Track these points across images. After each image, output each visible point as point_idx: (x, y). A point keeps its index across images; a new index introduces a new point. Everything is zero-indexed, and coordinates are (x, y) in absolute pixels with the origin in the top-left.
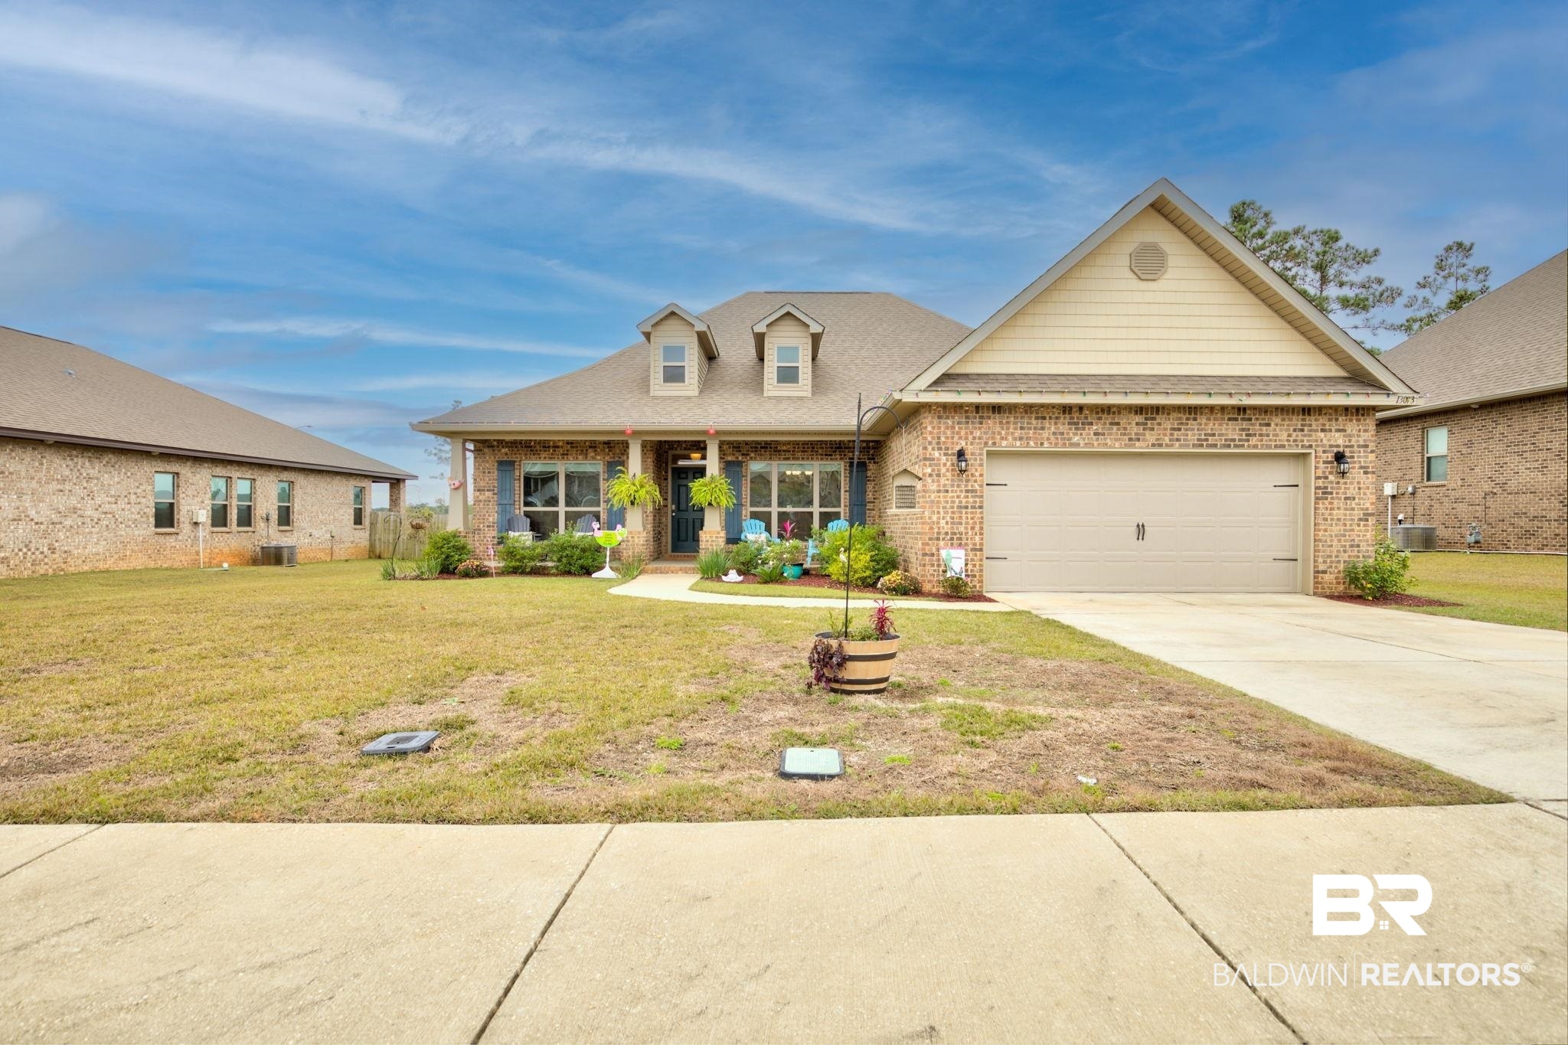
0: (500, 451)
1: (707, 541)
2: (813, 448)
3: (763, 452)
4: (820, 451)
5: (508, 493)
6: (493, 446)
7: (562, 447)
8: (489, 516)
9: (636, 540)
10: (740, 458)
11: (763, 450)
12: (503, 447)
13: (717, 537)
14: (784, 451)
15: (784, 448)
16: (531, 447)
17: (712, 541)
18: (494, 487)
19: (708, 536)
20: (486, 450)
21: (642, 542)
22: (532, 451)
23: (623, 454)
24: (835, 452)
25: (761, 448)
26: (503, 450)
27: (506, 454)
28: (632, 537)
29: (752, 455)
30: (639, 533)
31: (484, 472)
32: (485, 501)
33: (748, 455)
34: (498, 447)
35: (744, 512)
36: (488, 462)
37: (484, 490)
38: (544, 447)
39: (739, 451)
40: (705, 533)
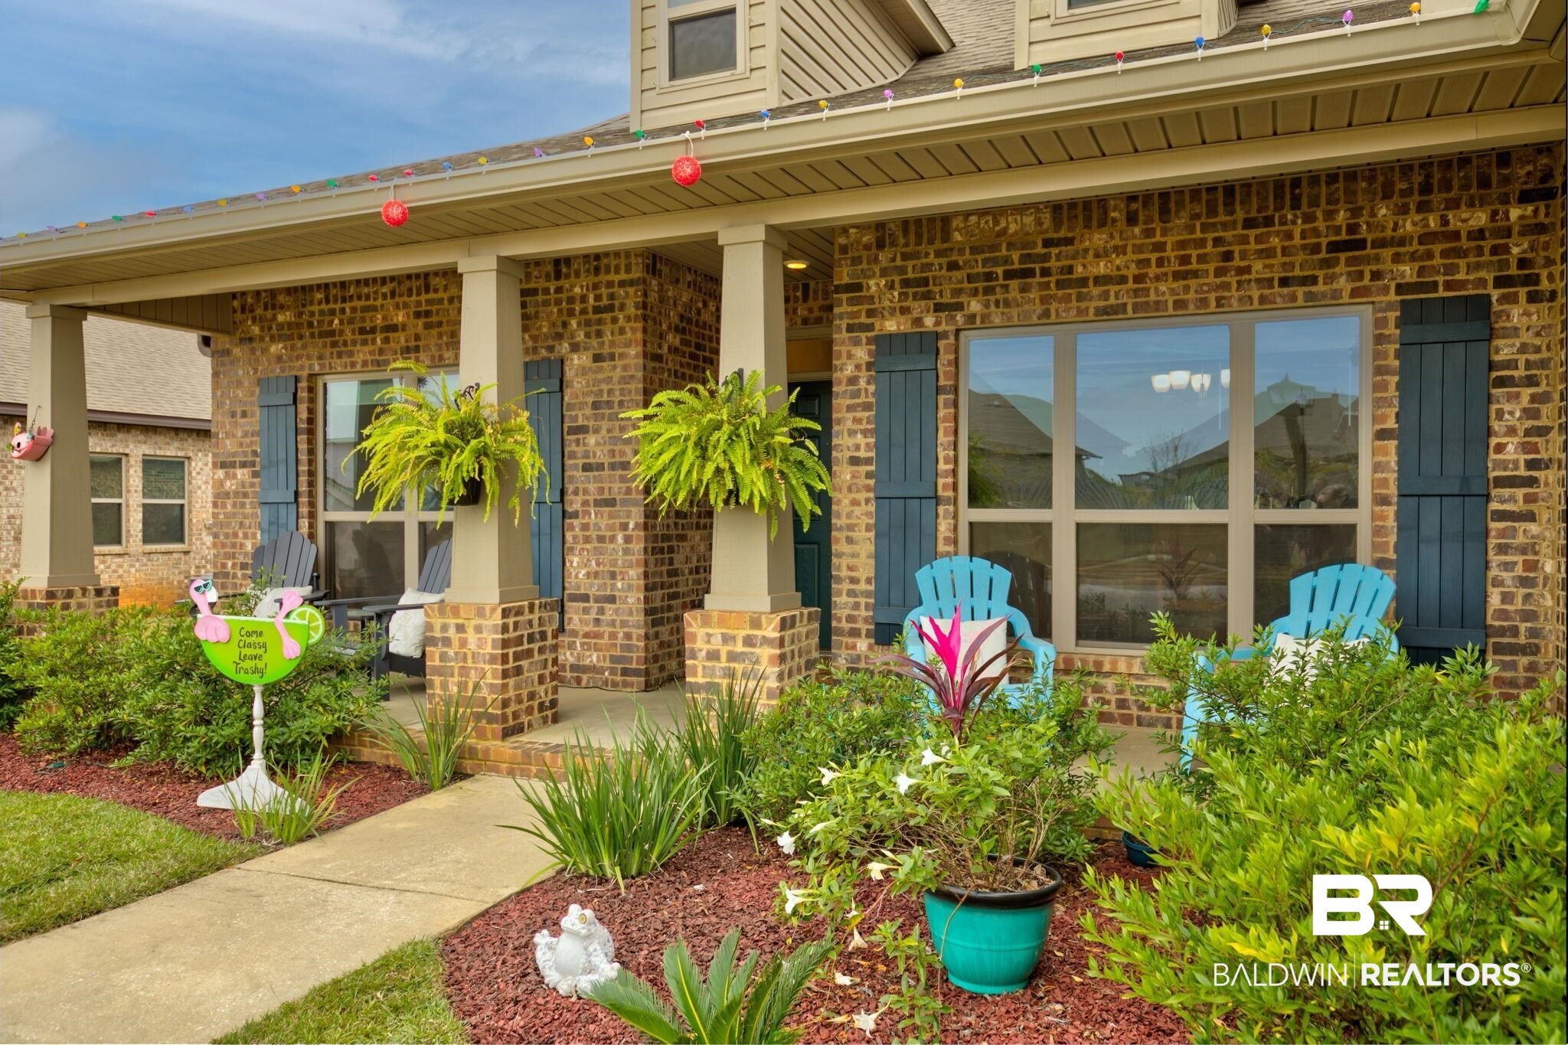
0: (265, 351)
1: (713, 656)
2: (1228, 256)
3: (1014, 294)
4: (1258, 266)
5: (282, 468)
6: (251, 339)
7: (404, 327)
8: (246, 536)
9: (472, 637)
10: (929, 321)
11: (1014, 284)
12: (272, 339)
13: (749, 641)
14: (1099, 280)
15: (1102, 268)
16: (332, 333)
17: (732, 657)
18: (255, 453)
19: (717, 632)
20: (237, 351)
21: (489, 649)
22: (334, 344)
23: (559, 337)
24: (1326, 264)
25: (1009, 275)
26: (273, 349)
27: (279, 358)
28: (460, 628)
29: (975, 306)
30: (480, 612)
31: (233, 415)
32: (236, 494)
33: (959, 307)
34: (262, 339)
35: (944, 527)
36: (239, 383)
37: (233, 465)
38: (362, 331)
39: (927, 296)
40: (706, 622)
